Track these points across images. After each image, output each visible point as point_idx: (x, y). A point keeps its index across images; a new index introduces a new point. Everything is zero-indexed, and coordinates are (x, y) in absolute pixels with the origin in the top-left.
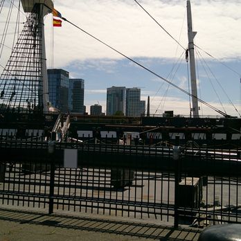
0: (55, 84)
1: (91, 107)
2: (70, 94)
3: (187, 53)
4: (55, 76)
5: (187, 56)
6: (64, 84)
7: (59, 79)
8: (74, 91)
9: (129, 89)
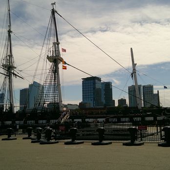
0: (92, 86)
1: (119, 100)
2: (103, 92)
3: (132, 74)
4: (92, 81)
5: (132, 76)
6: (98, 86)
7: (94, 83)
8: (105, 90)
9: (144, 86)
